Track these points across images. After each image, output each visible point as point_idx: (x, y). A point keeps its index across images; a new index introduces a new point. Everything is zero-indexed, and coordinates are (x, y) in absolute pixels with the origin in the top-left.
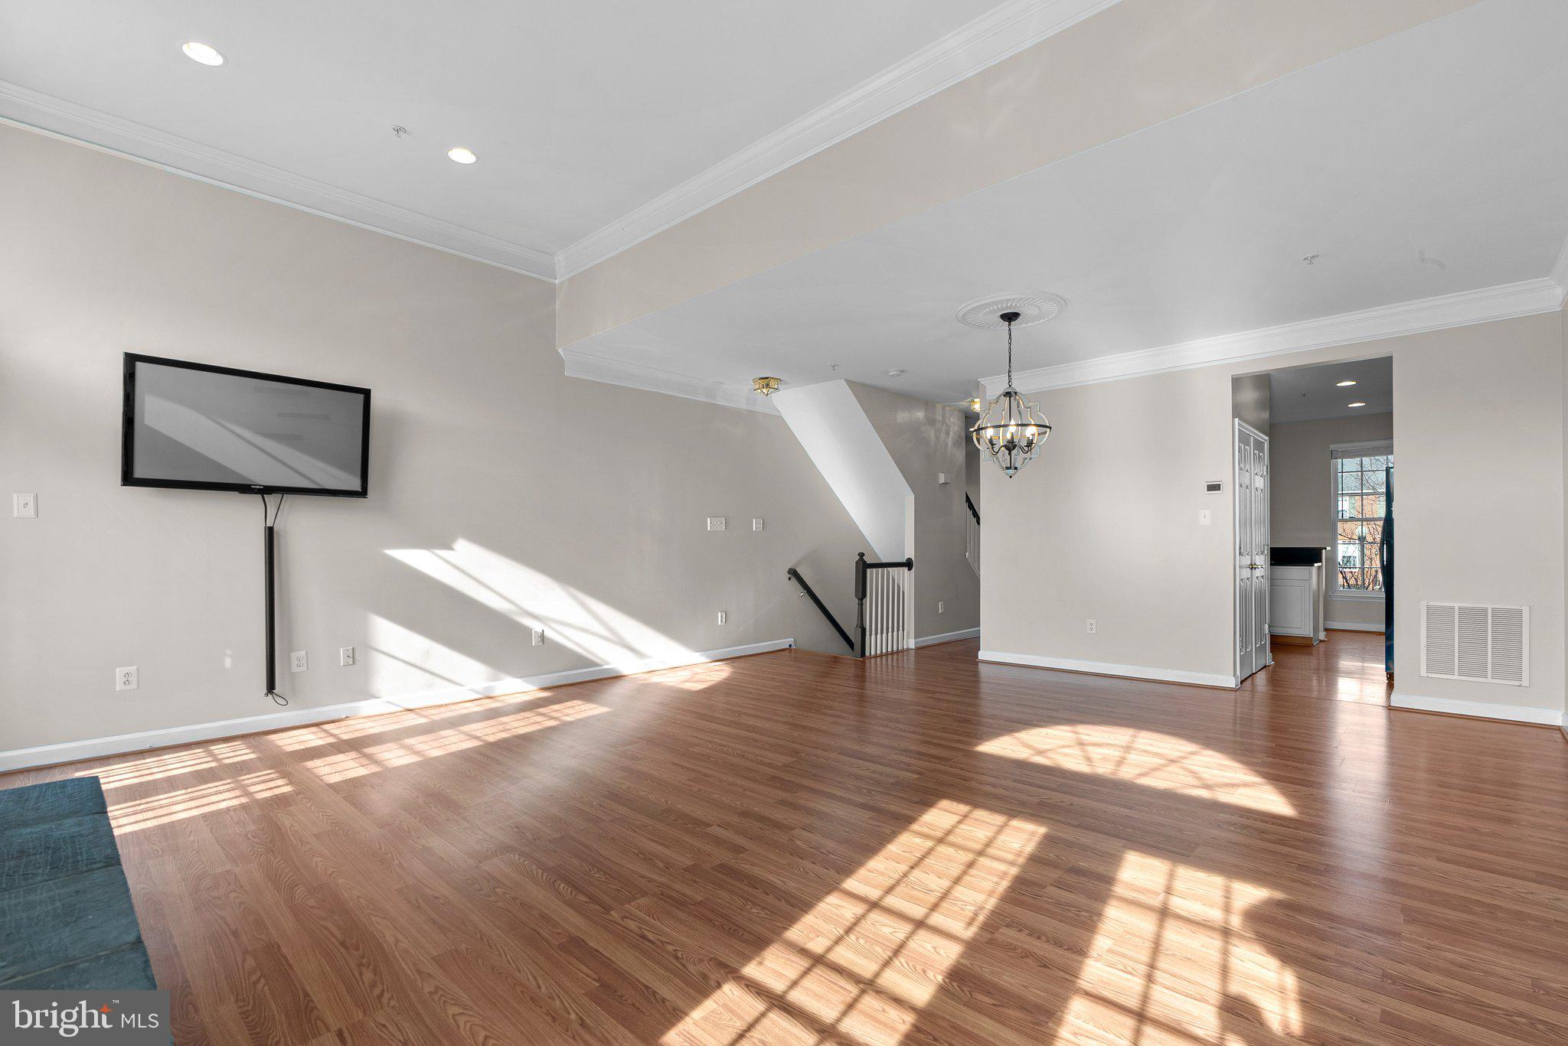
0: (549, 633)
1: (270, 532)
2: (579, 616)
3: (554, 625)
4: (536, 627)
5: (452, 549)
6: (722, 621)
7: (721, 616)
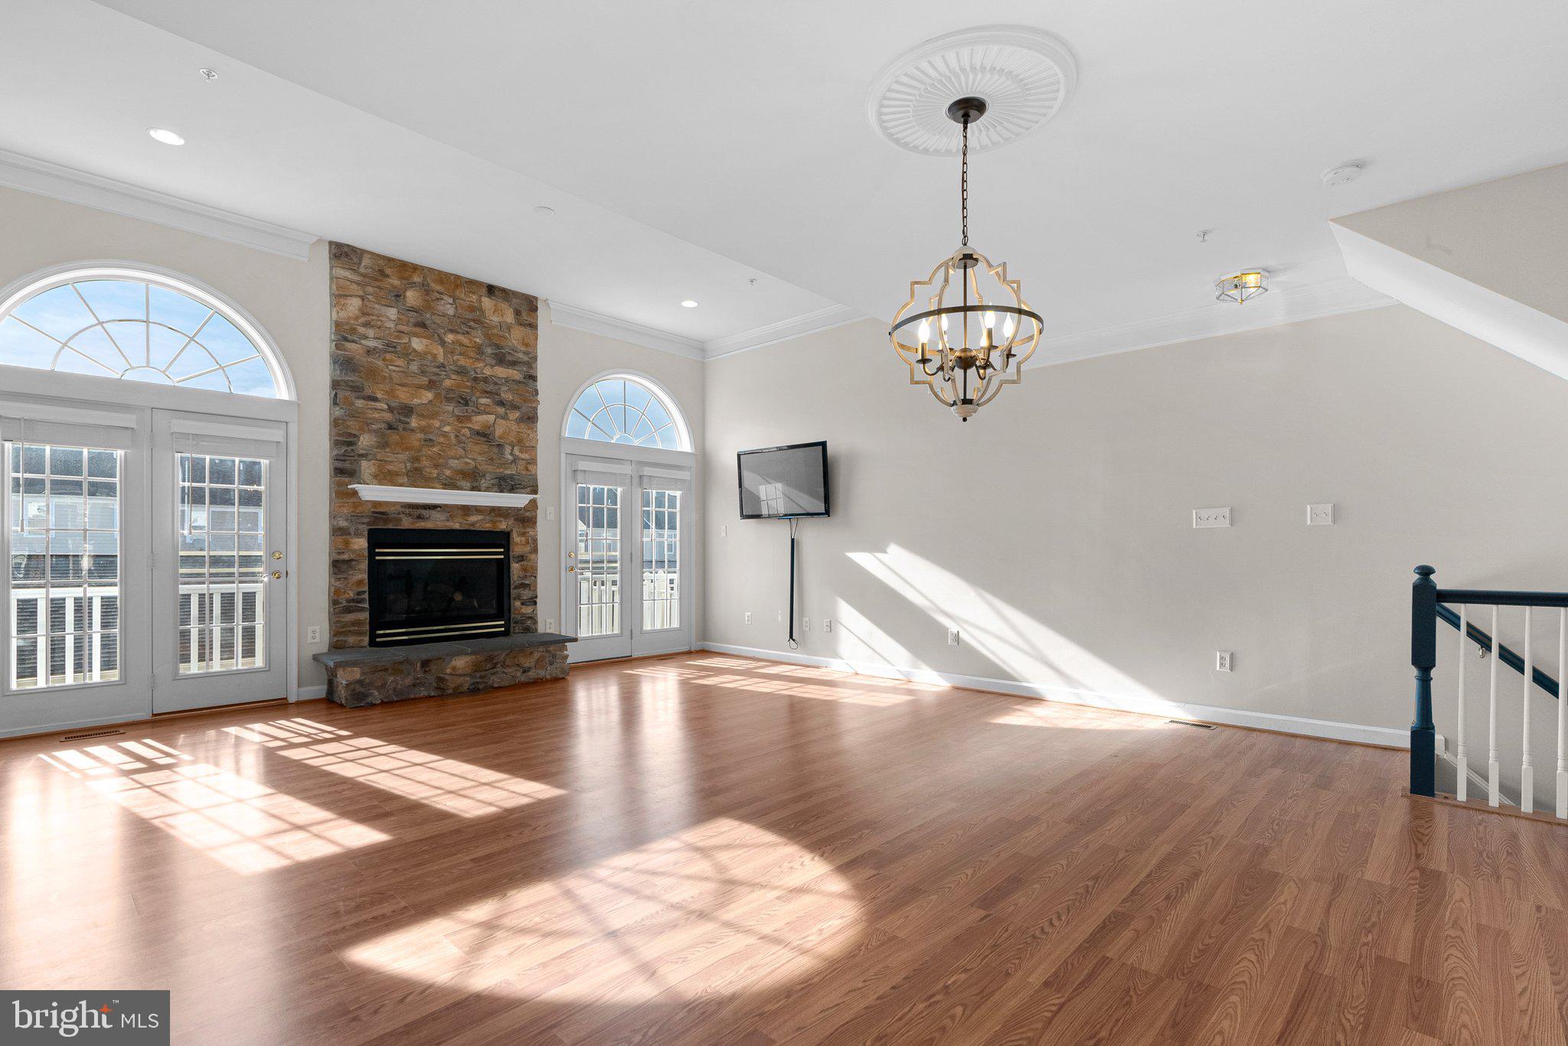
0: (963, 635)
1: (793, 540)
2: (995, 624)
3: (966, 626)
4: (953, 628)
5: (886, 552)
6: (1221, 664)
7: (1222, 658)
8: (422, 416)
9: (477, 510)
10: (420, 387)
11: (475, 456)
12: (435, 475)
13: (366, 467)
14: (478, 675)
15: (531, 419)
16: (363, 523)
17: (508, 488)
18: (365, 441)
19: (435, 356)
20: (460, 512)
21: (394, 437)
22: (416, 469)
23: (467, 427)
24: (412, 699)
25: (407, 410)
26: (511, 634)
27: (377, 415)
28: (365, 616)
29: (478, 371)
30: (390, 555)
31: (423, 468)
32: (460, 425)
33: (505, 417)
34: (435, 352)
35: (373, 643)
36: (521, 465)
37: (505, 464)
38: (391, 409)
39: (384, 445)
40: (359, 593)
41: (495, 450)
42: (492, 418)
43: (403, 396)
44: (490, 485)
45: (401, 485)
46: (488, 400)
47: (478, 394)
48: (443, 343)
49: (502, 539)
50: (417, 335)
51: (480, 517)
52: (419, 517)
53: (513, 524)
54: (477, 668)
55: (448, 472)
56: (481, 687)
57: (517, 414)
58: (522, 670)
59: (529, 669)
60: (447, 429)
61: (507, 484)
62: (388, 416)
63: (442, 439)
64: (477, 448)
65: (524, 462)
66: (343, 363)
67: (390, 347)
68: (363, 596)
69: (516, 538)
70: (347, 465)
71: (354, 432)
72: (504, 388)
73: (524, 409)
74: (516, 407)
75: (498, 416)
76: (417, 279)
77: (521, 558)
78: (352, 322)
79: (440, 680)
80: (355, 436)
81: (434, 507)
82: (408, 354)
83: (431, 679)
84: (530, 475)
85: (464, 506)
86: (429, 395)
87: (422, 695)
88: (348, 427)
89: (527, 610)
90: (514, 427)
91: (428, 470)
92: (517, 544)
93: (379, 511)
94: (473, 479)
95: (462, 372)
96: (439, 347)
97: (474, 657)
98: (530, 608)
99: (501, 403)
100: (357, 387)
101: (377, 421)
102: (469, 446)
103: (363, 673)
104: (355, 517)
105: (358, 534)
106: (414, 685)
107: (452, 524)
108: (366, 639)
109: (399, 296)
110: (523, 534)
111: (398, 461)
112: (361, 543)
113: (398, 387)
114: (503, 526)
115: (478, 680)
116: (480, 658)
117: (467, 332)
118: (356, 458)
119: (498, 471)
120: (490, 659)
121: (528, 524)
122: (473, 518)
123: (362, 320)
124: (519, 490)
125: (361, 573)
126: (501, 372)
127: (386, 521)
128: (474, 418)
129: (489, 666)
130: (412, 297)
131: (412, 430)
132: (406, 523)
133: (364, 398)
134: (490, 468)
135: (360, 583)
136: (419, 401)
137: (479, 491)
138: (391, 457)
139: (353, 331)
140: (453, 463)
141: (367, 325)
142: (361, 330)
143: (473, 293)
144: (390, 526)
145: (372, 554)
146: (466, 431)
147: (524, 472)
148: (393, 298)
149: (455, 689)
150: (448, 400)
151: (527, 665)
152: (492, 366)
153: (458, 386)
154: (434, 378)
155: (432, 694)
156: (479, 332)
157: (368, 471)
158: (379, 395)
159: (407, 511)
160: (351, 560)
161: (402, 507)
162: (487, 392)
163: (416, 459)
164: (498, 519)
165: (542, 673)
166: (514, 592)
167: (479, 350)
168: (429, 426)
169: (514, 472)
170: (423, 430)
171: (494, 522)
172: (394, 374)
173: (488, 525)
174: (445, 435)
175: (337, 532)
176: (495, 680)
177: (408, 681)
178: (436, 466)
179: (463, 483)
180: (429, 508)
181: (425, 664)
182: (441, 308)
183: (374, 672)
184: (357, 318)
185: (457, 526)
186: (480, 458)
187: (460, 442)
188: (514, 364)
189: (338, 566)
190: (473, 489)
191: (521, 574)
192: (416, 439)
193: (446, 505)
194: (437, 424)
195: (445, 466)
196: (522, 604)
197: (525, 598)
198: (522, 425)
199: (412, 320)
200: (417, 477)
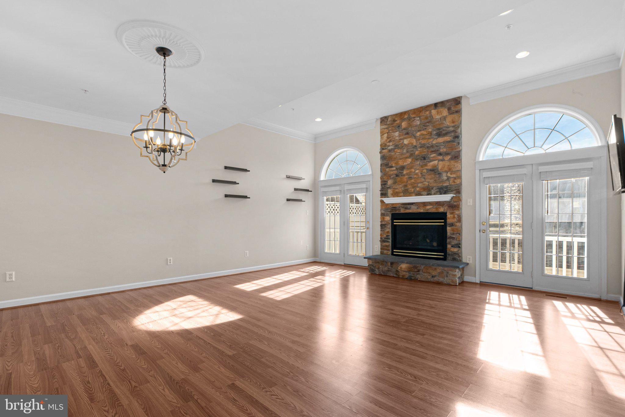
8: (408, 169)
9: (430, 204)
10: (406, 158)
11: (429, 180)
12: (413, 191)
13: (390, 192)
14: (412, 273)
15: (457, 157)
16: (389, 211)
17: (444, 192)
18: (390, 182)
19: (412, 144)
20: (422, 205)
21: (398, 179)
22: (406, 190)
23: (425, 169)
24: (388, 276)
25: (403, 168)
26: (447, 260)
27: (392, 173)
28: (390, 244)
29: (430, 143)
30: (397, 223)
31: (408, 189)
32: (422, 169)
33: (443, 160)
34: (412, 142)
35: (392, 254)
36: (451, 180)
37: (443, 181)
38: (397, 169)
39: (395, 183)
40: (387, 236)
41: (437, 176)
42: (436, 162)
43: (401, 163)
44: (436, 192)
45: (401, 197)
46: (435, 155)
47: (430, 153)
48: (415, 137)
49: (443, 216)
50: (405, 138)
51: (431, 207)
52: (406, 208)
53: (447, 209)
54: (410, 270)
55: (418, 189)
56: (413, 278)
57: (449, 157)
58: (431, 276)
59: (435, 276)
60: (417, 171)
61: (443, 191)
62: (395, 172)
63: (415, 176)
64: (429, 177)
65: (453, 179)
66: (383, 158)
67: (396, 146)
68: (389, 237)
69: (449, 215)
70: (384, 192)
71: (385, 180)
72: (442, 147)
73: (453, 153)
74: (447, 154)
75: (439, 160)
76: (406, 117)
77: (452, 225)
78: (385, 142)
79: (397, 271)
80: (386, 181)
81: (412, 204)
82: (402, 147)
83: (394, 270)
84: (457, 184)
85: (423, 202)
86: (410, 160)
87: (391, 275)
88: (384, 179)
89: (455, 250)
90: (447, 163)
91: (410, 189)
92: (449, 218)
93: (393, 207)
94: (428, 191)
95: (422, 146)
96: (414, 139)
97: (409, 265)
98: (456, 249)
99: (440, 154)
100: (387, 164)
101: (392, 174)
102: (426, 177)
103: (372, 263)
104: (386, 209)
105: (387, 215)
106: (388, 271)
107: (420, 210)
108: (390, 252)
109: (399, 126)
110: (452, 213)
111: (400, 188)
112: (388, 218)
113: (399, 160)
114: (441, 210)
115: (412, 275)
116: (411, 266)
117: (426, 129)
118: (386, 189)
119: (439, 185)
120: (415, 267)
121: (455, 208)
122: (428, 207)
123: (388, 140)
124: (449, 193)
125: (389, 229)
126: (441, 140)
127: (396, 210)
128: (428, 164)
129: (416, 270)
130: (404, 124)
131: (404, 175)
132: (402, 211)
133: (389, 167)
134: (435, 185)
135: (388, 232)
136: (407, 163)
137: (431, 195)
138: (398, 187)
139: (386, 145)
140: (420, 185)
141: (389, 142)
142: (388, 144)
143: (427, 111)
144: (397, 212)
145: (393, 222)
146: (425, 171)
147: (453, 184)
148: (397, 128)
149: (403, 276)
150: (417, 159)
151: (433, 274)
152: (437, 139)
153: (420, 153)
154: (412, 152)
155: (395, 276)
156: (431, 126)
157: (390, 193)
158: (393, 165)
159: (403, 206)
160: (385, 224)
161: (401, 205)
162: (433, 151)
163: (406, 186)
164: (439, 207)
165: (441, 280)
166: (448, 240)
167: (430, 133)
168: (411, 172)
169: (448, 184)
170: (407, 174)
171: (437, 208)
172: (398, 156)
173: (434, 210)
174: (417, 174)
175: (382, 215)
176: (419, 277)
177: (386, 269)
178: (413, 187)
179: (423, 193)
180: (411, 204)
181: (392, 263)
182: (415, 124)
183: (376, 263)
184: (386, 140)
185: (422, 211)
186: (431, 181)
187: (422, 176)
188: (446, 134)
189: (383, 226)
190: (428, 195)
191: (452, 232)
192: (405, 178)
193: (417, 203)
194: (413, 170)
195: (417, 187)
196: (452, 246)
197: (453, 244)
198: (452, 162)
199: (404, 133)
200: (406, 193)
